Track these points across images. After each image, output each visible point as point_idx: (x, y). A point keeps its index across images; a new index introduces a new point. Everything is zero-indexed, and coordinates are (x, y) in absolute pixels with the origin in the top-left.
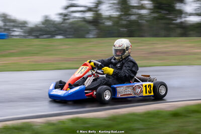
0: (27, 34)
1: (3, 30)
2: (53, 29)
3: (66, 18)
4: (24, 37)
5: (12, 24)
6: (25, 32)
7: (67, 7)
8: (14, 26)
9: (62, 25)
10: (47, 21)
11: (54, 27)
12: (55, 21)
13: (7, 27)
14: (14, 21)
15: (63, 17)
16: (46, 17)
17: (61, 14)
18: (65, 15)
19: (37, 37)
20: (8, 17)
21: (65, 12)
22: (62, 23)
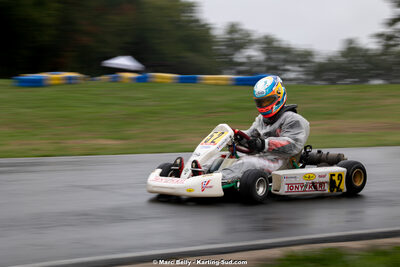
0: (311, 77)
1: (264, 69)
2: (364, 67)
3: (392, 43)
4: (307, 81)
5: (282, 56)
6: (307, 73)
7: (393, 22)
8: (287, 62)
9: (383, 57)
10: (352, 51)
11: (367, 62)
12: (367, 50)
13: (272, 64)
14: (287, 51)
15: (384, 42)
16: (350, 41)
17: (380, 35)
18: (390, 38)
19: (333, 82)
20: (275, 44)
21: (388, 30)
22: (382, 54)
